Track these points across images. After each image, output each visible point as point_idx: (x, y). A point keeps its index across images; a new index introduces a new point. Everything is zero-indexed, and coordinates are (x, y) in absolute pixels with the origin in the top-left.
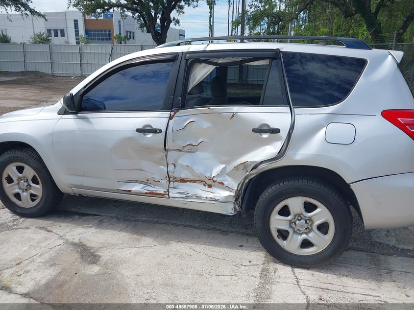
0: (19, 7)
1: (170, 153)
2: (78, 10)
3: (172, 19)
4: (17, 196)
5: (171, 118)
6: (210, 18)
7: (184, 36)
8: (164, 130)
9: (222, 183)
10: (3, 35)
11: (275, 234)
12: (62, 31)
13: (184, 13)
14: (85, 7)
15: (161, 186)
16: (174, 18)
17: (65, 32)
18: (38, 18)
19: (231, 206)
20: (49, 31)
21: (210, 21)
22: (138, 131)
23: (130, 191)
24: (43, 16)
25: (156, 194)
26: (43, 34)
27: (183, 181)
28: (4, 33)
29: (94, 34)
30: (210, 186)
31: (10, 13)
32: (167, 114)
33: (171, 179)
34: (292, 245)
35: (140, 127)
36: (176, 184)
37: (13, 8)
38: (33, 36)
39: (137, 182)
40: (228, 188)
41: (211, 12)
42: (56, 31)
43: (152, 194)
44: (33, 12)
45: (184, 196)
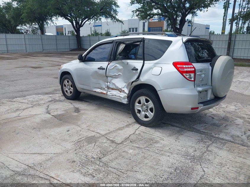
0: (112, 18)
1: (108, 78)
2: (137, 18)
3: (186, 20)
4: (67, 91)
5: (108, 64)
6: (224, 17)
7: (209, 29)
8: (106, 69)
9: (124, 91)
10: (108, 32)
11: (136, 111)
12: (136, 29)
13: (197, 15)
14: (142, 16)
15: (105, 90)
16: (187, 20)
17: (138, 29)
18: (119, 23)
19: (126, 100)
20: (130, 29)
21: (224, 19)
22: (99, 68)
23: (96, 91)
24: (122, 22)
25: (103, 93)
26: (126, 31)
27: (112, 89)
28: (108, 31)
29: (153, 30)
30: (121, 92)
31: (108, 21)
32: (107, 63)
33: (109, 88)
34: (141, 116)
35: (99, 67)
36: (110, 90)
37: (110, 19)
38: (121, 32)
39: (98, 88)
40: (125, 93)
41: (225, 13)
42: (133, 29)
43: (102, 93)
44: (118, 20)
45: (111, 95)
